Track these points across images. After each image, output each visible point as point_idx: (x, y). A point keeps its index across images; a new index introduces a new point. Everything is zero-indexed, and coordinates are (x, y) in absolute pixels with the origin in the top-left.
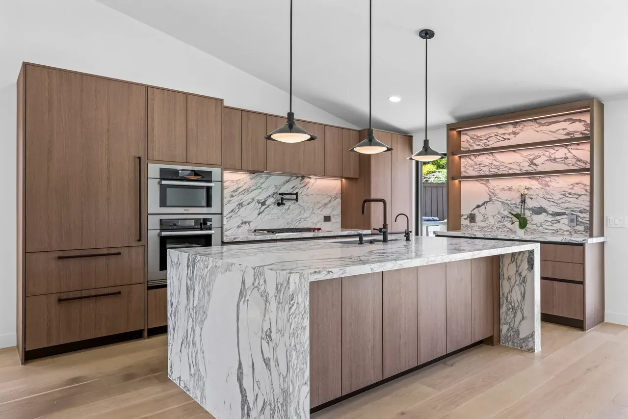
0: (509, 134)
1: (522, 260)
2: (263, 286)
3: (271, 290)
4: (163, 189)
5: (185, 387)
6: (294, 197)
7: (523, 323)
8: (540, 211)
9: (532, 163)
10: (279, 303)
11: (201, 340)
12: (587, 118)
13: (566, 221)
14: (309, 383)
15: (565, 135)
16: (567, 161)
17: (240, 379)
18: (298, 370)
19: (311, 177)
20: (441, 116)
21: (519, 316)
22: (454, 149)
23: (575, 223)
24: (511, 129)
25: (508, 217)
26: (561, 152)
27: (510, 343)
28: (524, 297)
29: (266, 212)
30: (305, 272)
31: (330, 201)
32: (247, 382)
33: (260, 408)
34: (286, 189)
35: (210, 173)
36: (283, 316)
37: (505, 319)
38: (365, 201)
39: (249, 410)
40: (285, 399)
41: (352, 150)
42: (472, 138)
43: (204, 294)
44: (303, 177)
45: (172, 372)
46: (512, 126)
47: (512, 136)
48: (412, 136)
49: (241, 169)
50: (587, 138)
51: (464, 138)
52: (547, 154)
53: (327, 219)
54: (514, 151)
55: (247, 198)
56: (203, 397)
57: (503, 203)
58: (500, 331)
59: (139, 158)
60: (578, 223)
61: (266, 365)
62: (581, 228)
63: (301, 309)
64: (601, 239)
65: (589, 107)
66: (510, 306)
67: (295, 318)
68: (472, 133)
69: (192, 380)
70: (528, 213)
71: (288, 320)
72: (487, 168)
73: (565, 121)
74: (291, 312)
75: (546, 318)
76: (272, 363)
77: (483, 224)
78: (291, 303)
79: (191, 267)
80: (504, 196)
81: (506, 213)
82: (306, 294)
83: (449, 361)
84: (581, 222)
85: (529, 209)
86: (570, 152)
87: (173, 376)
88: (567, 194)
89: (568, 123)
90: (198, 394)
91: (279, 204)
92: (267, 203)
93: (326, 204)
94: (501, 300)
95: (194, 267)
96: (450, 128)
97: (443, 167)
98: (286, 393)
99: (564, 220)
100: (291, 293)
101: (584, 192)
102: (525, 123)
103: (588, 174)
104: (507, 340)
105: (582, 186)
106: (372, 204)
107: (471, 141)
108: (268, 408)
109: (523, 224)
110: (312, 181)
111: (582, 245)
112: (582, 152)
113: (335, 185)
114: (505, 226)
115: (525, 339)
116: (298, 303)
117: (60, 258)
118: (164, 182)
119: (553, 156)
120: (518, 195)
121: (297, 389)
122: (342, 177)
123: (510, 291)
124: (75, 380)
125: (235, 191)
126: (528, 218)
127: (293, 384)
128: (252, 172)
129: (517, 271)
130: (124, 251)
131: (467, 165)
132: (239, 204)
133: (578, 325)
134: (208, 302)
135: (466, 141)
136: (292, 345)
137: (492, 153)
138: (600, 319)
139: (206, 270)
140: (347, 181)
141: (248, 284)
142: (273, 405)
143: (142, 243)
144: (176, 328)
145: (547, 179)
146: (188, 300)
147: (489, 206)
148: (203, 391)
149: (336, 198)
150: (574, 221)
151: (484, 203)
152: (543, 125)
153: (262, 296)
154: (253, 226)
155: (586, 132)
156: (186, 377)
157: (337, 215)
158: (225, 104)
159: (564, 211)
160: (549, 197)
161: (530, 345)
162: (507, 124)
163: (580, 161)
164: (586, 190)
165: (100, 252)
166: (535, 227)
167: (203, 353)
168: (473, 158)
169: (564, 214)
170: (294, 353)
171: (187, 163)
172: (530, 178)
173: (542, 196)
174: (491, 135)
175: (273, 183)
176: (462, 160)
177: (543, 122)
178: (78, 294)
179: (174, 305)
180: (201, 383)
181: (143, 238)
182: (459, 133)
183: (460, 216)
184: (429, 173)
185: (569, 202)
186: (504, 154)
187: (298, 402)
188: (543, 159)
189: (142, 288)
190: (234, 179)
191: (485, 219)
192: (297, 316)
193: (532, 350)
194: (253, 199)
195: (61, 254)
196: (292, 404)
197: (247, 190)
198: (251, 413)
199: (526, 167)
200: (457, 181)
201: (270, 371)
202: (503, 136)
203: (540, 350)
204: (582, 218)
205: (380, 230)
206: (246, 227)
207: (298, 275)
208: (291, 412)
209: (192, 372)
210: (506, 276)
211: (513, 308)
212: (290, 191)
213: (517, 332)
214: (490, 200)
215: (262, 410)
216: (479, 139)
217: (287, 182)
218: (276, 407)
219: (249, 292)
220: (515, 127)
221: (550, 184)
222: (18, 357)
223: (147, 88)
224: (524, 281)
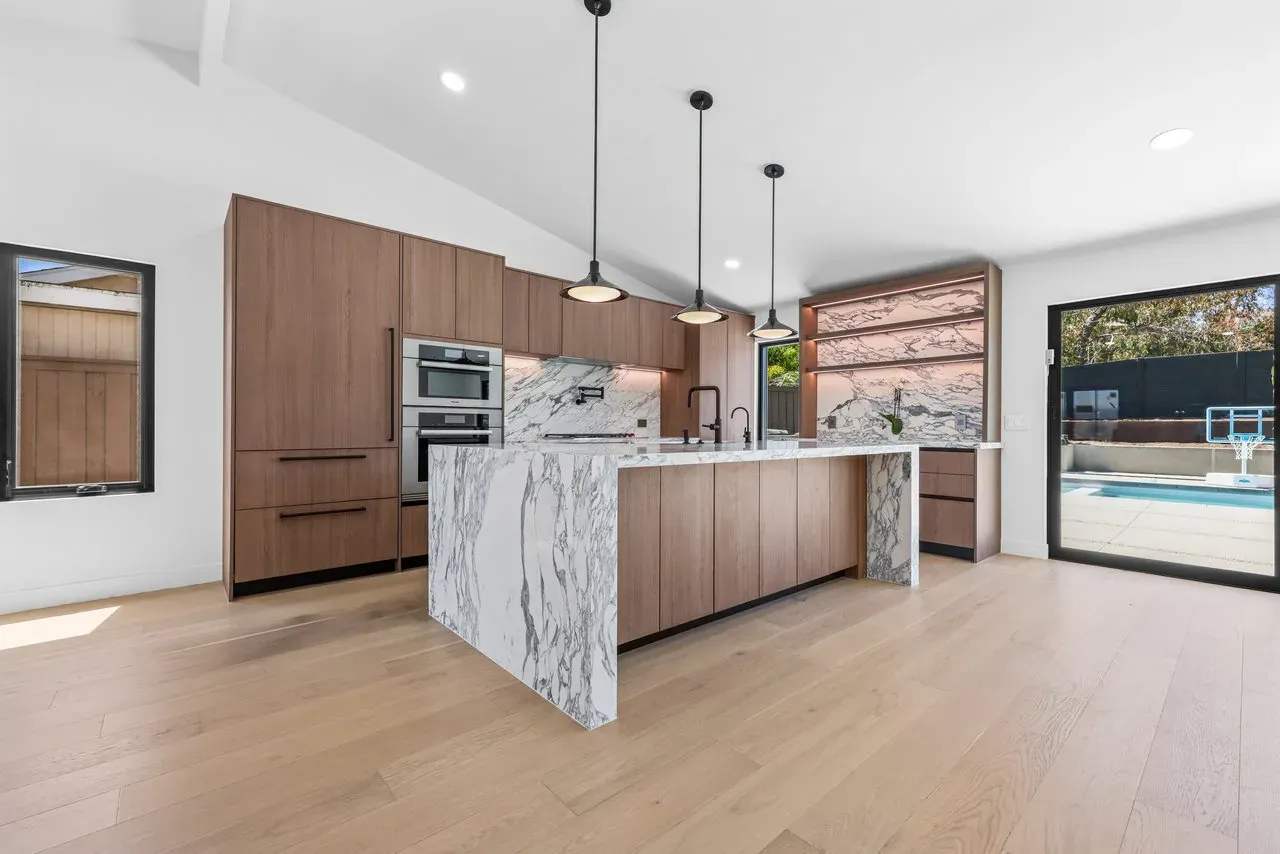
0: (880, 311)
1: (896, 467)
2: (556, 477)
3: (567, 479)
4: (423, 373)
5: (452, 624)
6: (599, 393)
7: (897, 548)
8: (919, 410)
9: (910, 349)
10: (578, 496)
11: (473, 560)
12: (980, 288)
13: (952, 424)
14: (616, 603)
15: (952, 311)
16: (954, 345)
17: (525, 603)
18: (602, 583)
19: (621, 366)
20: (792, 288)
21: (891, 540)
22: (809, 330)
23: (964, 426)
24: (882, 304)
25: (878, 420)
26: (945, 334)
27: (880, 576)
28: (897, 514)
29: (560, 412)
30: (613, 457)
31: (646, 401)
32: (535, 607)
33: (551, 639)
34: (587, 382)
35: (487, 353)
36: (583, 513)
37: (873, 544)
38: (693, 390)
39: (537, 642)
40: (585, 622)
41: (676, 319)
42: (832, 317)
43: (477, 498)
44: (610, 368)
45: (434, 608)
46: (884, 301)
47: (885, 314)
48: (754, 317)
49: (527, 353)
50: (980, 314)
51: (821, 317)
52: (929, 336)
53: (642, 423)
54: (887, 333)
55: (537, 392)
56: (475, 633)
57: (871, 401)
58: (866, 559)
59: (392, 330)
60: (968, 425)
61: (560, 580)
62: (972, 432)
63: (607, 503)
64: (997, 445)
65: (982, 273)
66: (880, 527)
67: (598, 514)
68: (832, 311)
69: (461, 614)
70: (903, 414)
71: (589, 517)
72: (852, 357)
73: (952, 293)
74: (593, 507)
75: (927, 548)
76: (568, 577)
77: (847, 430)
78: (594, 494)
79: (460, 465)
80: (874, 392)
81: (875, 415)
82: (613, 485)
83: (800, 595)
84: (973, 424)
85: (906, 409)
86: (958, 333)
87: (436, 612)
88: (954, 388)
89: (955, 295)
90: (469, 631)
91: (578, 402)
92: (563, 400)
93: (640, 405)
94: (869, 520)
95: (464, 463)
96: (804, 303)
97: (794, 369)
98: (585, 614)
99: (951, 422)
100: (593, 481)
101: (975, 385)
102: (901, 297)
103: (980, 361)
104: (875, 571)
105: (974, 377)
106: (702, 392)
107: (831, 321)
108: (562, 636)
109: (897, 427)
110: (622, 372)
111: (972, 451)
112: (974, 333)
113: (652, 379)
114: (874, 432)
115: (899, 570)
116: (602, 495)
117: (283, 460)
118: (424, 363)
119: (936, 340)
120: (891, 390)
121: (600, 608)
122: (662, 369)
123: (881, 508)
124: (302, 619)
125: (520, 383)
126: (904, 420)
127: (595, 601)
128: (544, 357)
129: (889, 481)
130: (371, 455)
131: (826, 353)
132: (525, 400)
133: (967, 555)
134: (483, 508)
135: (825, 320)
136: (595, 550)
137: (857, 337)
138: (996, 549)
139: (481, 465)
140: (670, 374)
141: (536, 476)
142: (568, 632)
143: (395, 443)
144: (440, 548)
145: (929, 369)
146: (456, 507)
147: (853, 405)
148: (475, 627)
149: (654, 397)
150: (963, 422)
151: (847, 402)
152: (924, 298)
153: (555, 489)
154: (544, 430)
155: (979, 307)
156: (452, 611)
157: (656, 418)
158: (507, 264)
159: (950, 410)
160: (930, 392)
161: (905, 577)
162: (877, 298)
163: (971, 344)
164: (978, 383)
165: (338, 454)
166: (913, 432)
167: (476, 576)
168: (833, 343)
169: (950, 414)
170: (597, 561)
171: (456, 339)
172: (906, 368)
173: (922, 391)
174: (855, 313)
175: (572, 374)
176: (819, 347)
177: (924, 294)
178: (307, 510)
179: (438, 518)
180: (473, 616)
181: (396, 437)
182: (816, 311)
183: (815, 420)
184: (774, 376)
185: (956, 398)
186: (875, 336)
187: (602, 626)
188: (923, 343)
189: (394, 504)
190: (520, 366)
191: (848, 423)
192: (602, 512)
193: (907, 583)
194: (544, 395)
195: (283, 455)
196: (594, 628)
197: (536, 383)
198: (539, 646)
199: (902, 354)
200: (812, 374)
201: (565, 587)
202: (872, 314)
203: (917, 583)
204: (973, 419)
205: (711, 427)
206: (535, 430)
207: (603, 457)
208: (591, 638)
209: (461, 604)
210: (875, 489)
211: (884, 529)
212: (593, 385)
213: (889, 561)
214: (856, 398)
215: (554, 640)
216: (841, 318)
217: (589, 373)
218: (573, 634)
219: (537, 487)
220: (887, 302)
221: (932, 375)
222: (225, 593)
223: (402, 236)
224: (898, 494)
